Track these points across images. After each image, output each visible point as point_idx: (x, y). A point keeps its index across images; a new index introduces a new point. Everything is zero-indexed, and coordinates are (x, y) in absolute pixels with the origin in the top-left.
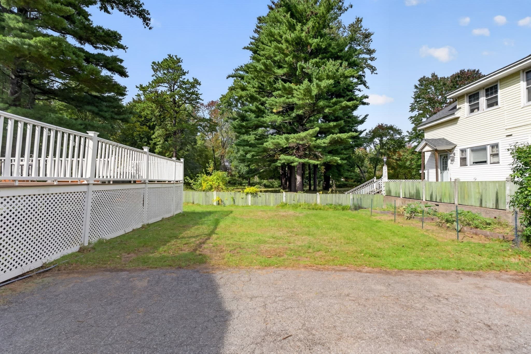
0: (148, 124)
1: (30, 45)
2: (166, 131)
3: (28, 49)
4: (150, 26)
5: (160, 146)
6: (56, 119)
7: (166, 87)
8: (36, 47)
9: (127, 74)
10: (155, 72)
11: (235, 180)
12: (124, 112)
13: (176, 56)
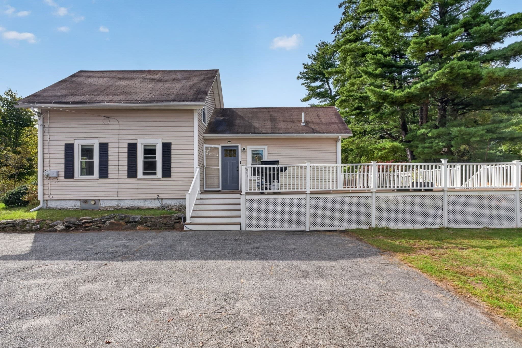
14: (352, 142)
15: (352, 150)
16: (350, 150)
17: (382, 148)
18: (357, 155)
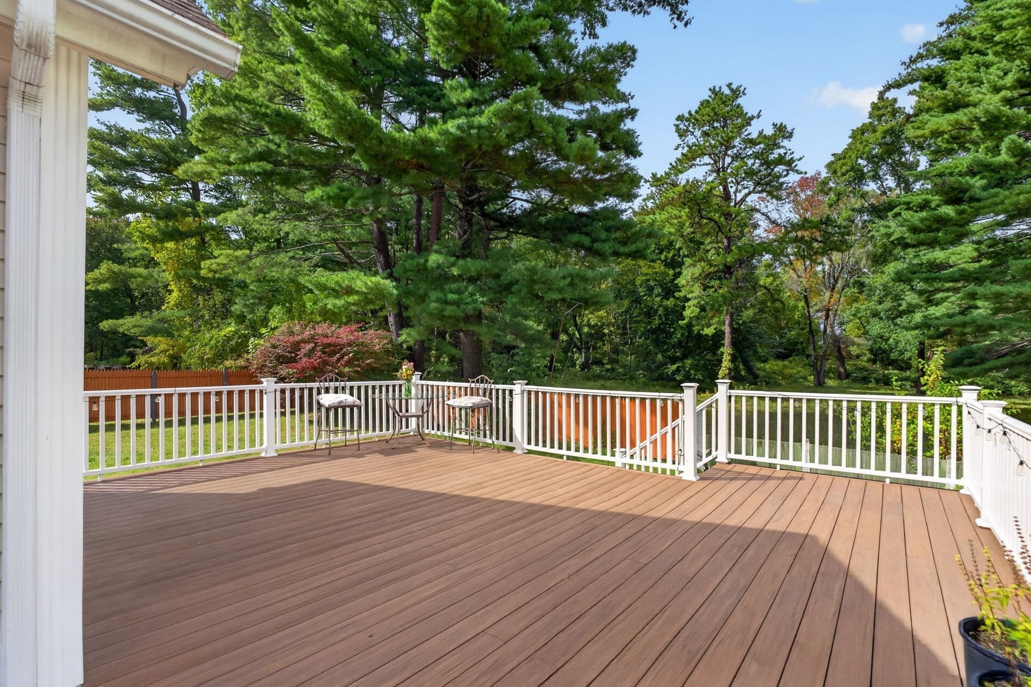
0: (663, 257)
1: (480, 127)
2: (711, 265)
3: (479, 137)
4: (686, 18)
5: (695, 302)
6: (525, 272)
7: (707, 164)
8: (489, 128)
9: (640, 148)
10: (681, 136)
11: (864, 369)
12: (636, 237)
13: (729, 85)
14: (244, 262)
15: (243, 285)
16: (239, 286)
17: (340, 285)
18: (260, 299)
